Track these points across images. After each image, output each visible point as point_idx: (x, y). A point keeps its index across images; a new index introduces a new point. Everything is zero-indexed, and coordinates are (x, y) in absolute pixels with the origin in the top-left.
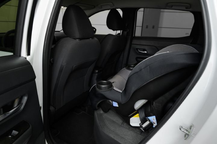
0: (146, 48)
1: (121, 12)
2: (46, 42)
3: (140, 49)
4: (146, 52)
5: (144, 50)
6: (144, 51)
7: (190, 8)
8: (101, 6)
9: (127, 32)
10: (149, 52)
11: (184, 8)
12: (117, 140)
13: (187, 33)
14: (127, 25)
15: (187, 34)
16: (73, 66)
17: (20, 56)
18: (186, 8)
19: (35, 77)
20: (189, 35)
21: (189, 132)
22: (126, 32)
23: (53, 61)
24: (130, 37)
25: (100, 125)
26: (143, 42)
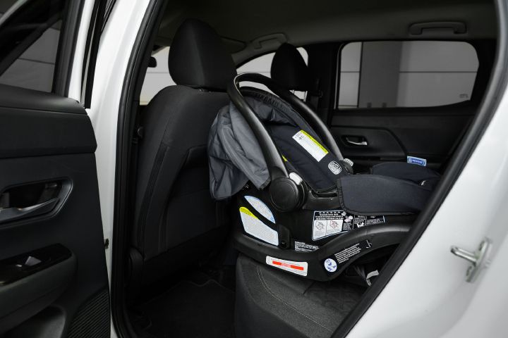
0: (365, 133)
1: (303, 53)
2: (127, 81)
3: (352, 137)
4: (366, 143)
5: (361, 139)
6: (360, 141)
7: (465, 32)
8: (260, 42)
9: (320, 99)
10: (372, 144)
11: (451, 34)
12: (291, 324)
13: (463, 93)
14: (318, 82)
15: (462, 96)
16: (189, 150)
17: (66, 95)
18: (456, 33)
19: (95, 146)
20: (469, 99)
21: (477, 258)
22: (317, 98)
23: (143, 132)
24: (327, 109)
25: (249, 289)
26: (359, 121)
